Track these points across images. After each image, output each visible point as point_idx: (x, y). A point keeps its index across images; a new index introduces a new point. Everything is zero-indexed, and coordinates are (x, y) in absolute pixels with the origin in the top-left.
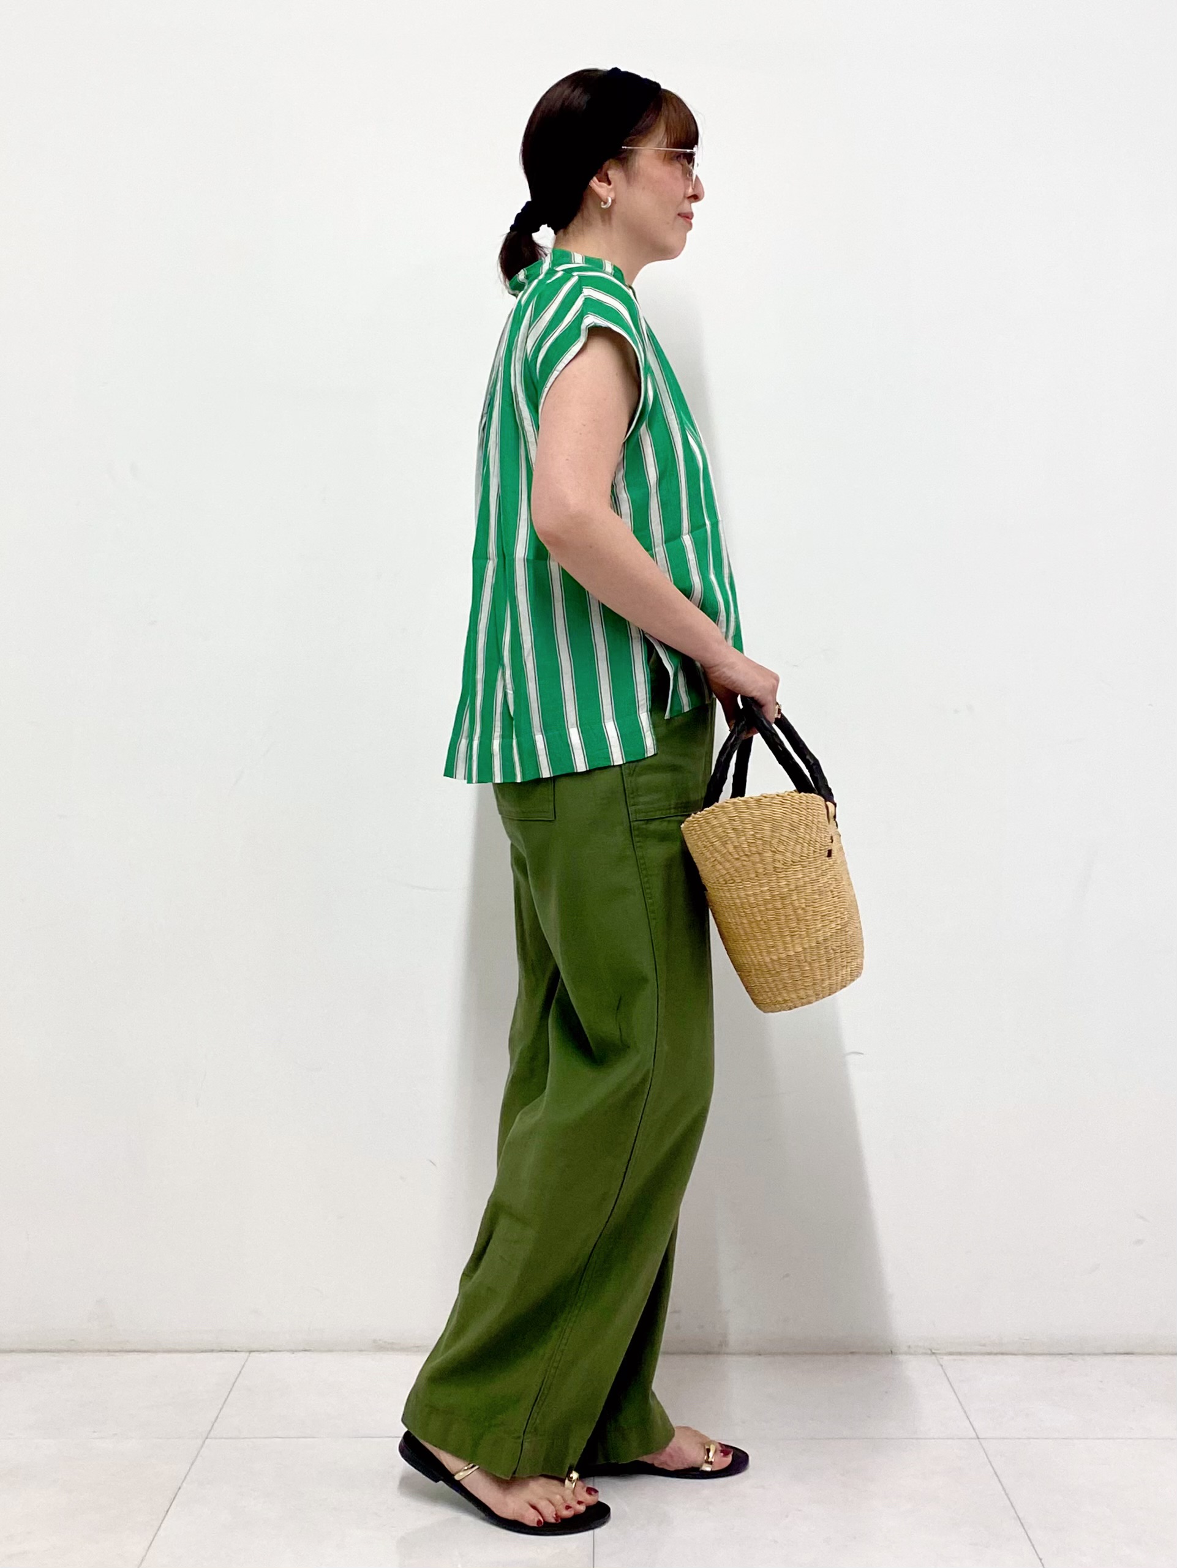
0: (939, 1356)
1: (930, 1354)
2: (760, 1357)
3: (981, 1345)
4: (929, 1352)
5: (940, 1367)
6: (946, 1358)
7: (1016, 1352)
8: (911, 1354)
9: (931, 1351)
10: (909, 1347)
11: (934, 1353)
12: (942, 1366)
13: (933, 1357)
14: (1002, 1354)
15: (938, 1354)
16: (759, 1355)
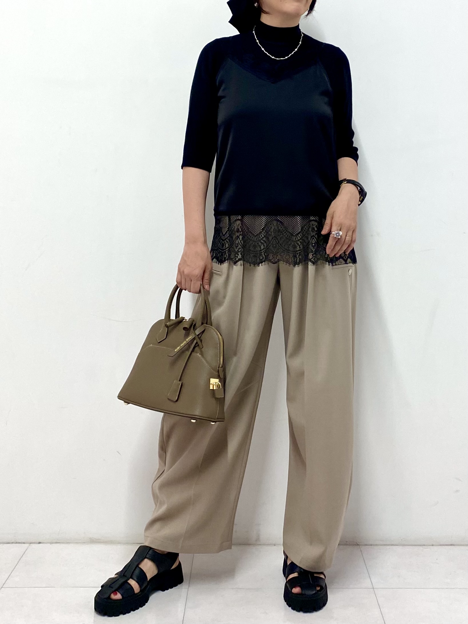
8: (347, 545)
11: (358, 545)
12: (361, 551)
14: (392, 545)
15: (361, 545)
16: (275, 545)
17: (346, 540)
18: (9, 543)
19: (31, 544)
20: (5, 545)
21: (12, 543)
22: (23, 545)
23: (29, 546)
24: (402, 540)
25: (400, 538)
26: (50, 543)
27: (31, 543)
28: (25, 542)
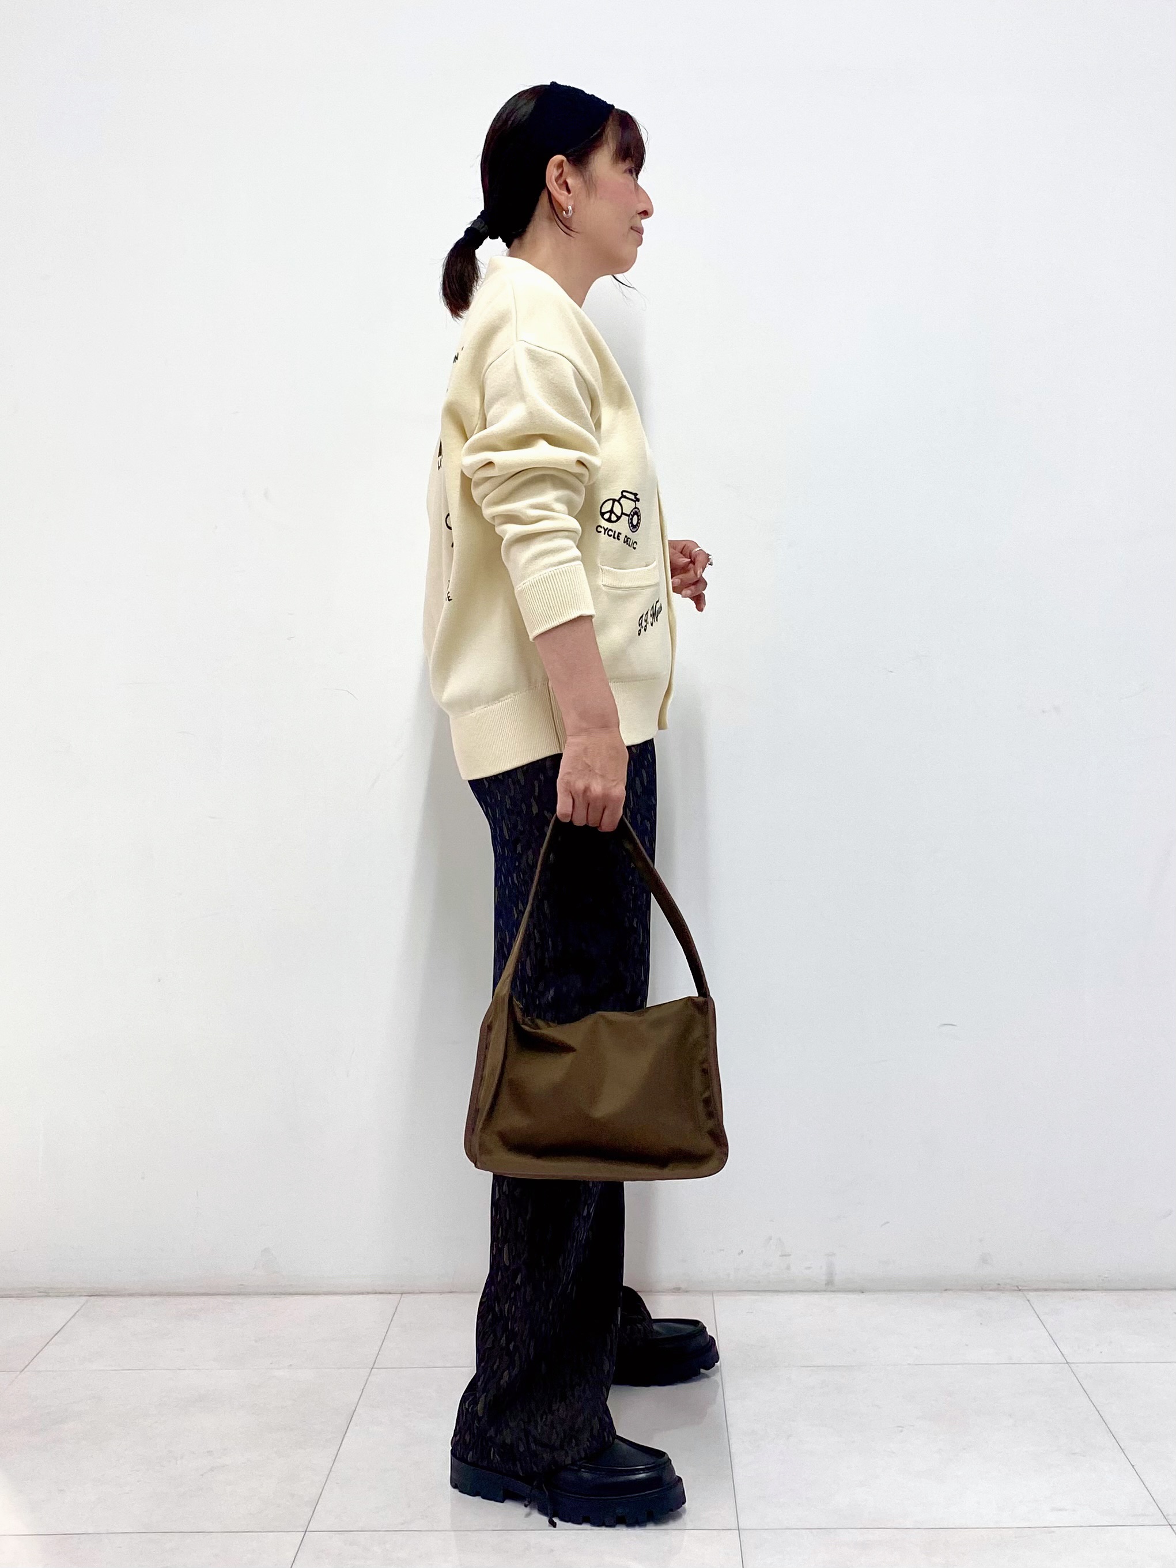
0: (1026, 1293)
1: (1015, 1290)
2: (862, 1296)
3: (1064, 1283)
4: (1016, 1288)
5: (1027, 1302)
6: (1030, 1293)
7: (1095, 1289)
8: (1000, 1290)
9: (1018, 1288)
10: (999, 1284)
11: (1020, 1290)
12: (1028, 1301)
13: (1020, 1293)
14: (1083, 1290)
15: (1025, 1290)
16: (863, 1292)
17: (997, 1282)
18: (362, 1294)
19: (404, 1295)
20: (355, 1297)
21: (368, 1293)
22: (390, 1296)
23: (401, 1297)
24: (1103, 1280)
25: (1099, 1276)
26: (440, 1293)
27: (402, 1294)
28: (392, 1292)
